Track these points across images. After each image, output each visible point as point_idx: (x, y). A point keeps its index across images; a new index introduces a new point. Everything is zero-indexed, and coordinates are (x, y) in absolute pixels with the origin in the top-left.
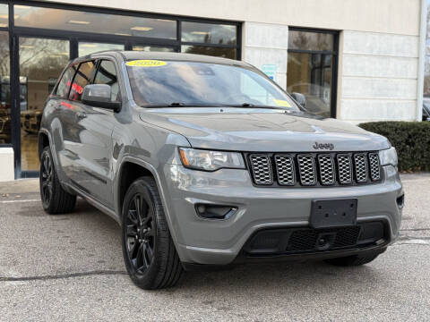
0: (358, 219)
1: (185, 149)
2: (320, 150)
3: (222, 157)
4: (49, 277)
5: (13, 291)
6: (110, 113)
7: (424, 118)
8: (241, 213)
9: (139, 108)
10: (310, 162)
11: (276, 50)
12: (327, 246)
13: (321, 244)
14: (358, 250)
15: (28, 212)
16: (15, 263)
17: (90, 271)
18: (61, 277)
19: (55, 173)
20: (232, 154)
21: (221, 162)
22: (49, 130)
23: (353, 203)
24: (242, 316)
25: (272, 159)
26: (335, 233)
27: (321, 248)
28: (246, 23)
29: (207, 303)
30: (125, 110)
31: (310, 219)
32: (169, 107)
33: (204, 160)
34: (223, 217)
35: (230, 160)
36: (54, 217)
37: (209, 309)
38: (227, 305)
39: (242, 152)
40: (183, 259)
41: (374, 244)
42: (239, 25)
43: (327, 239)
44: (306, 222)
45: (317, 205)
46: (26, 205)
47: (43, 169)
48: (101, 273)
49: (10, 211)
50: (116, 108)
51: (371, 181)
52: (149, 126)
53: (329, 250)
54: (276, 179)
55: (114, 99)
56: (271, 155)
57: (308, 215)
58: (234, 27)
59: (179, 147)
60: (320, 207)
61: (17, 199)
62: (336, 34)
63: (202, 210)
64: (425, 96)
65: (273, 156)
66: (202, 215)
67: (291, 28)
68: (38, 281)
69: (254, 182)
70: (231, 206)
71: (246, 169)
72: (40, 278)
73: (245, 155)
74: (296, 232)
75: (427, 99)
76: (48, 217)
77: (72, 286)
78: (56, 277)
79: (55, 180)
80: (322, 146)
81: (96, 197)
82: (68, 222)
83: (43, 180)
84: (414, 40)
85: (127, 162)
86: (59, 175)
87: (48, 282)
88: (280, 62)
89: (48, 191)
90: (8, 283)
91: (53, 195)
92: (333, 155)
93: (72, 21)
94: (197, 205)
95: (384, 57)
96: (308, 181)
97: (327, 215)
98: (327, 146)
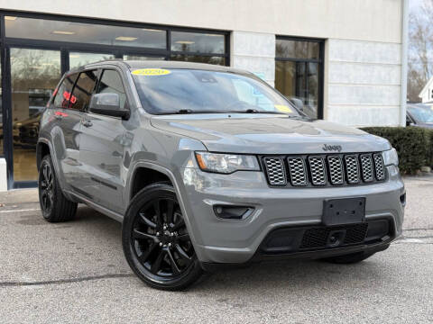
0: (367, 216)
1: (202, 153)
2: (329, 152)
3: (237, 159)
4: (63, 281)
5: (31, 295)
6: (118, 121)
7: (408, 124)
8: (259, 212)
9: (149, 116)
10: (320, 163)
11: (264, 58)
12: (337, 243)
13: (332, 241)
14: (366, 246)
15: (28, 221)
16: (27, 269)
17: (101, 274)
18: (75, 281)
19: (56, 181)
20: (247, 157)
21: (236, 165)
22: (50, 139)
23: (361, 201)
24: (258, 311)
25: (285, 160)
26: (345, 231)
27: (331, 246)
28: (234, 33)
29: (222, 301)
30: (134, 117)
31: (322, 217)
32: (177, 113)
33: (220, 163)
34: (240, 217)
35: (244, 162)
36: (56, 225)
37: (225, 306)
38: (241, 302)
39: (256, 155)
40: (201, 258)
41: (380, 240)
42: (227, 35)
43: (337, 236)
44: (318, 221)
45: (329, 204)
46: (25, 215)
47: (42, 178)
48: (113, 276)
49: (9, 220)
50: (125, 116)
51: (377, 181)
52: (161, 131)
53: (339, 246)
54: (289, 180)
55: (122, 108)
56: (284, 157)
57: (321, 213)
58: (223, 36)
59: (195, 152)
60: (331, 206)
61: (14, 208)
62: (321, 43)
63: (219, 211)
64: (408, 102)
65: (286, 159)
66: (220, 216)
67: (278, 37)
68: (53, 285)
69: (268, 183)
70: (247, 206)
71: (261, 171)
72: (54, 282)
73: (260, 157)
74: (309, 230)
75: (410, 105)
76: (50, 225)
77: (88, 288)
78: (70, 281)
79: (56, 189)
80: (331, 148)
81: (99, 202)
82: (71, 229)
83: (42, 189)
84: (397, 48)
85: (141, 168)
86: (61, 183)
87: (63, 286)
88: (268, 70)
89: (48, 200)
90: (24, 288)
91: (54, 204)
92: (341, 157)
93: (56, 32)
94: (216, 207)
95: (368, 64)
96: (319, 181)
97: (338, 213)
98: (336, 148)
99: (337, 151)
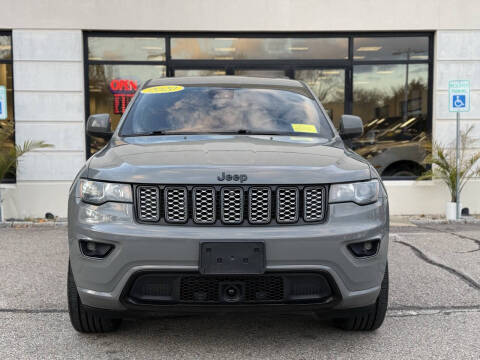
0: (268, 267)
2: (225, 182)
8: (118, 251)
10: (210, 196)
12: (237, 298)
13: (230, 295)
23: (259, 247)
25: (163, 191)
26: (243, 283)
28: (438, 32)
31: (200, 262)
32: (150, 135)
34: (103, 256)
39: (132, 184)
42: (431, 35)
44: (194, 267)
45: (206, 247)
51: (301, 218)
54: (163, 215)
56: (163, 187)
57: (196, 258)
59: (80, 178)
60: (209, 250)
65: (165, 189)
69: (137, 217)
71: (133, 203)
73: (135, 186)
74: (187, 278)
80: (229, 178)
92: (245, 189)
94: (82, 242)
96: (204, 219)
97: (220, 260)
98: (237, 177)
99: (238, 182)
